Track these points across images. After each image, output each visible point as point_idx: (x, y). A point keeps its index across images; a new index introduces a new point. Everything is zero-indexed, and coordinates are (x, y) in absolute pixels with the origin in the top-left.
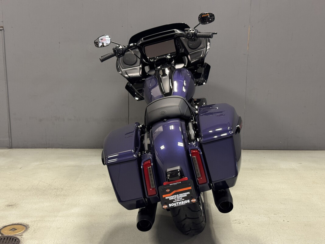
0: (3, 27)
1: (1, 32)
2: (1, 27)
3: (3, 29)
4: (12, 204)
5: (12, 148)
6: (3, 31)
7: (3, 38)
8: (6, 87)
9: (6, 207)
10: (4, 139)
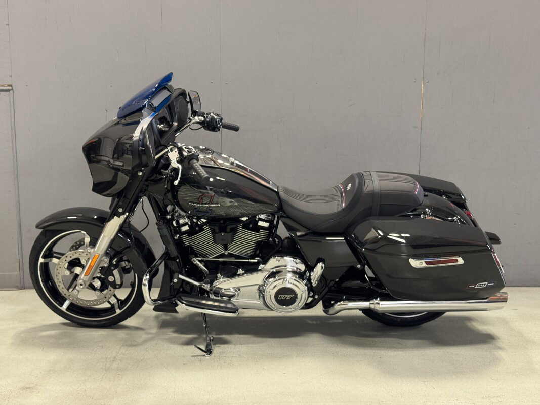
0: (11, 85)
1: (8, 93)
2: (8, 85)
3: (12, 89)
4: (31, 386)
5: (24, 289)
6: (11, 92)
7: (12, 103)
8: (16, 185)
9: (21, 391)
10: (11, 273)
